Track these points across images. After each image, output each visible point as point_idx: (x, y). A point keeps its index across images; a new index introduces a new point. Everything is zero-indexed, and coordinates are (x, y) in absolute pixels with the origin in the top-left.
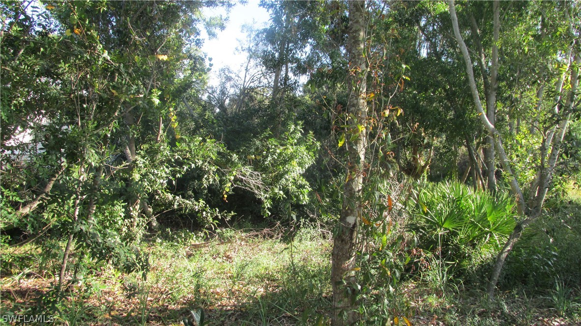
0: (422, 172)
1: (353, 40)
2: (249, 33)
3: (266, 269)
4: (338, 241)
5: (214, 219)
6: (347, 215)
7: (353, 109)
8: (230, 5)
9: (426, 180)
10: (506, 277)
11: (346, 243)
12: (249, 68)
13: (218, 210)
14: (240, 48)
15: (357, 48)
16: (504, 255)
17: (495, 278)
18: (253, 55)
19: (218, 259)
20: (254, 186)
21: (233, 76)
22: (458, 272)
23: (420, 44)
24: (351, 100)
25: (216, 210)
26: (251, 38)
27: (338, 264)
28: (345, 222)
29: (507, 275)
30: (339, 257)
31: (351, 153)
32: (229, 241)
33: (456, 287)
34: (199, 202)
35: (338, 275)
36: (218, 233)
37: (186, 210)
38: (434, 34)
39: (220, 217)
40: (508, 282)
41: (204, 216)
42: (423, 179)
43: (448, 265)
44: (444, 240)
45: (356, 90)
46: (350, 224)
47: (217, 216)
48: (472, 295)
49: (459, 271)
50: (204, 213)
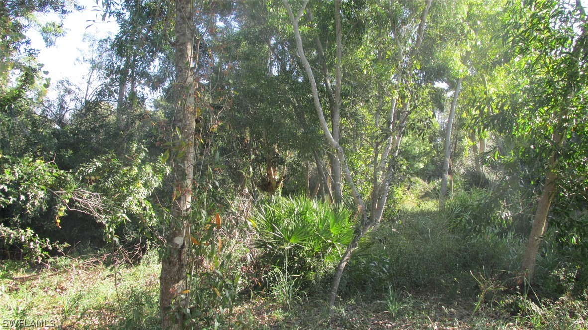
0: (277, 187)
1: (180, 53)
2: (91, 42)
3: (106, 298)
4: (166, 264)
5: (43, 250)
6: (175, 235)
7: (179, 124)
8: (64, 12)
9: (280, 195)
10: (348, 286)
11: (174, 266)
12: (91, 80)
13: (49, 240)
14: (81, 59)
15: (184, 61)
16: (344, 265)
17: (335, 288)
18: (95, 66)
19: (50, 292)
20: (94, 209)
21: (73, 88)
23: (271, 62)
24: (178, 115)
25: (46, 240)
26: (94, 49)
27: (166, 289)
28: (173, 243)
29: (348, 283)
30: (167, 281)
31: (178, 170)
32: (65, 271)
33: (301, 300)
34: (26, 231)
35: (166, 300)
36: (51, 263)
37: (9, 240)
38: (282, 53)
39: (51, 249)
40: (350, 290)
41: (32, 247)
42: (278, 195)
43: (294, 278)
44: (290, 254)
45: (181, 105)
46: (178, 245)
47: (47, 247)
48: (316, 305)
49: (305, 284)
50: (32, 243)
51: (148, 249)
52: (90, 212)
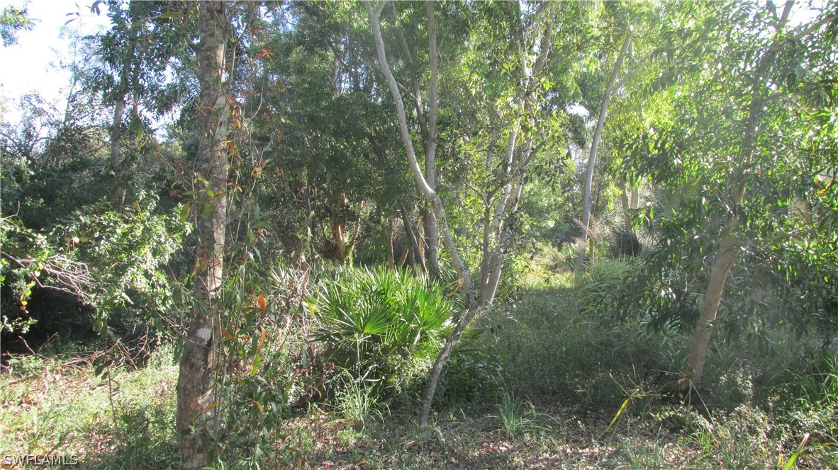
0: (347, 253)
1: (207, 62)
2: (73, 39)
4: (186, 367)
6: (198, 326)
7: (205, 166)
9: (351, 265)
10: (447, 394)
11: (197, 370)
15: (212, 74)
16: (441, 365)
17: (429, 397)
18: (78, 74)
19: (12, 408)
21: (46, 107)
22: (384, 393)
24: (204, 152)
26: (78, 49)
27: (185, 403)
28: (196, 338)
29: (448, 390)
30: (187, 392)
31: (203, 232)
32: (35, 377)
33: (381, 415)
35: (186, 419)
36: (13, 366)
40: (449, 400)
42: (348, 264)
43: (370, 384)
44: (364, 350)
45: (208, 137)
46: (204, 340)
48: (402, 422)
49: (386, 392)
51: (159, 343)
52: (73, 290)
